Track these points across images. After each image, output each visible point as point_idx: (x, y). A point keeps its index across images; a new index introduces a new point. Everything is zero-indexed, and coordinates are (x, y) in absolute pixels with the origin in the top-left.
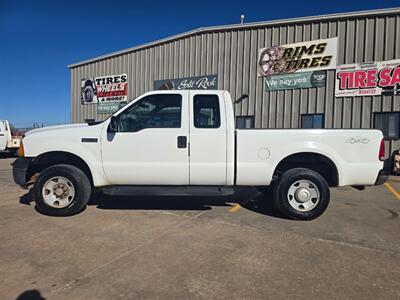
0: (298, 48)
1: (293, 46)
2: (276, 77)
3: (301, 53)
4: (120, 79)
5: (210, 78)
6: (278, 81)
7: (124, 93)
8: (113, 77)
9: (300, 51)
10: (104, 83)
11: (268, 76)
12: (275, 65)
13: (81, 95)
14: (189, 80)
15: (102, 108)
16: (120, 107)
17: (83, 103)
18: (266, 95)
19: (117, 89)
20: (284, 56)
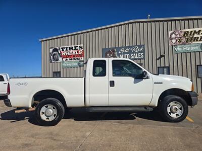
0: (191, 32)
1: (189, 30)
2: (181, 46)
3: (194, 34)
4: (78, 48)
5: (140, 47)
6: (182, 48)
7: (81, 55)
8: (73, 46)
9: (193, 33)
10: (67, 50)
11: (176, 46)
12: (179, 40)
13: (50, 57)
14: (126, 48)
15: (65, 65)
16: (79, 64)
17: (51, 62)
18: (175, 55)
19: (77, 54)
20: (184, 35)
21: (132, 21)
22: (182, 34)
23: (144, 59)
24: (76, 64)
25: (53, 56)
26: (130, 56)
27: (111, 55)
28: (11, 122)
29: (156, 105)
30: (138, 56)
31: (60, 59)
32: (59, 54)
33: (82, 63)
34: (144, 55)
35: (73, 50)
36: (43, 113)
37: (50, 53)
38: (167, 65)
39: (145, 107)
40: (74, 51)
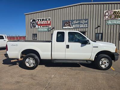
0: (118, 11)
2: (111, 20)
4: (48, 20)
5: (86, 20)
6: (112, 22)
7: (49, 24)
8: (45, 18)
10: (41, 21)
11: (108, 20)
12: (110, 16)
13: (31, 25)
14: (77, 20)
15: (40, 30)
16: (48, 29)
17: (31, 28)
18: (107, 26)
19: (47, 23)
20: (114, 13)
21: (82, 3)
22: (112, 13)
23: (87, 28)
24: (46, 30)
25: (33, 24)
26: (79, 26)
27: (68, 25)
28: (9, 66)
29: (93, 60)
30: (84, 26)
31: (37, 26)
32: (36, 23)
33: (50, 29)
34: (88, 25)
35: (44, 21)
36: (27, 62)
37: (31, 22)
38: (101, 32)
39: (87, 61)
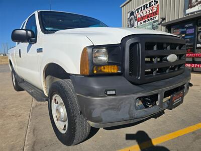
4: (153, 3)
7: (156, 13)
8: (148, 3)
10: (141, 10)
16: (153, 25)
19: (151, 12)
25: (130, 22)
31: (136, 24)
32: (135, 17)
33: (156, 24)
35: (147, 8)
37: (128, 19)
40: (149, 9)
